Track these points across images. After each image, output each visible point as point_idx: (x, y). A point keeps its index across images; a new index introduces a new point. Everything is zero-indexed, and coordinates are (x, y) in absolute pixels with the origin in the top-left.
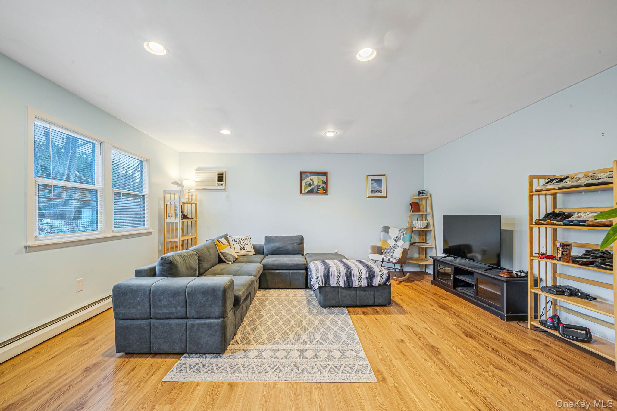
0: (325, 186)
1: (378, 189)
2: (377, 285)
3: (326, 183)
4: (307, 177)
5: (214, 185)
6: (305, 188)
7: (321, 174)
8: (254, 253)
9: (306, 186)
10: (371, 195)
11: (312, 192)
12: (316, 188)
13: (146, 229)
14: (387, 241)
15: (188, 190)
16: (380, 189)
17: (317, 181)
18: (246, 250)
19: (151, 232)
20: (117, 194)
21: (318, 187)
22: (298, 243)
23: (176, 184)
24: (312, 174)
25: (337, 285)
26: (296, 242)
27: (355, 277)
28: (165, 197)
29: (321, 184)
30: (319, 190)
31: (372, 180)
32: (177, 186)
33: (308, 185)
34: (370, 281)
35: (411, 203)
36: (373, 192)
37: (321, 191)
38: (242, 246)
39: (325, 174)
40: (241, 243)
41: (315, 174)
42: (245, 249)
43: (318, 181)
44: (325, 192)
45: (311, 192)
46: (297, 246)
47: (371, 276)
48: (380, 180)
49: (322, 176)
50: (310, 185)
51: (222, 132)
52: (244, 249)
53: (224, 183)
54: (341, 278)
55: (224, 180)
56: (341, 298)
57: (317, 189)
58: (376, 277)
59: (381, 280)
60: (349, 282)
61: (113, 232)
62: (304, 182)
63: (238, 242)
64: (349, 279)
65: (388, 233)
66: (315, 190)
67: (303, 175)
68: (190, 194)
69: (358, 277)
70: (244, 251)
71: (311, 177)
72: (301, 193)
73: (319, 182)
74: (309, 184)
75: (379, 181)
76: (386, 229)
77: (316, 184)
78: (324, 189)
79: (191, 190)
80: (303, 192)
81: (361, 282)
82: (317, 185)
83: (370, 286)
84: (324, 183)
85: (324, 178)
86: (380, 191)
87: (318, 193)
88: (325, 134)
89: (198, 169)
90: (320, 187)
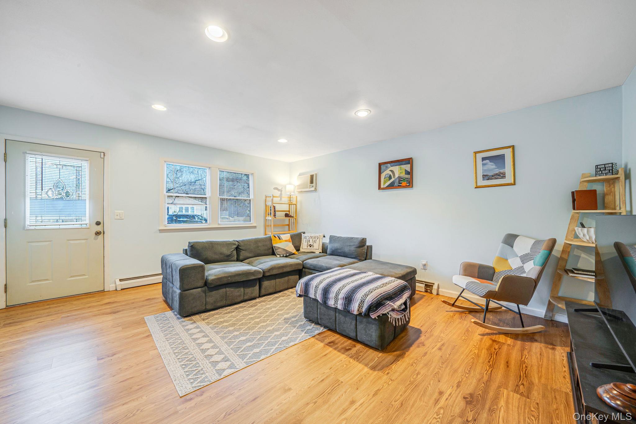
0: (408, 176)
1: (497, 172)
2: (356, 312)
3: (410, 173)
4: (387, 168)
5: (307, 188)
6: (385, 182)
7: (404, 162)
8: (321, 251)
9: (385, 179)
10: (481, 182)
11: (393, 186)
12: (397, 181)
13: (251, 224)
14: (507, 260)
15: (289, 193)
16: (502, 171)
17: (398, 171)
18: (312, 248)
19: (256, 226)
20: (222, 200)
21: (400, 179)
22: (356, 246)
23: (276, 189)
24: (392, 164)
25: (315, 298)
26: (354, 245)
27: (331, 294)
28: (266, 200)
29: (403, 175)
30: (401, 183)
31: (484, 159)
32: (277, 190)
33: (388, 179)
34: (348, 304)
35: (573, 193)
36: (487, 177)
37: (404, 184)
38: (309, 244)
39: (409, 161)
40: (309, 240)
41: (396, 164)
42: (312, 246)
43: (400, 171)
44: (408, 184)
45: (391, 186)
46: (354, 249)
47: (349, 298)
48: (502, 157)
49: (405, 164)
50: (390, 178)
51: (279, 141)
52: (310, 247)
53: (314, 184)
54: (318, 290)
55: (314, 182)
56: (319, 315)
57: (399, 181)
58: (355, 302)
59: (360, 306)
60: (325, 298)
61: (219, 224)
62: (383, 176)
63: (308, 239)
64: (325, 294)
65: (512, 247)
66: (396, 184)
67: (383, 167)
68: (291, 196)
69: (334, 295)
70: (310, 248)
71: (392, 168)
72: (380, 188)
73: (401, 173)
74: (389, 176)
75: (499, 159)
76: (510, 239)
77: (397, 176)
78: (407, 181)
79: (292, 193)
80: (382, 186)
81: (337, 302)
82: (399, 177)
83: (346, 311)
84: (407, 173)
85: (407, 167)
86: (502, 175)
87: (399, 186)
88: (356, 113)
89: (300, 175)
90: (402, 179)
